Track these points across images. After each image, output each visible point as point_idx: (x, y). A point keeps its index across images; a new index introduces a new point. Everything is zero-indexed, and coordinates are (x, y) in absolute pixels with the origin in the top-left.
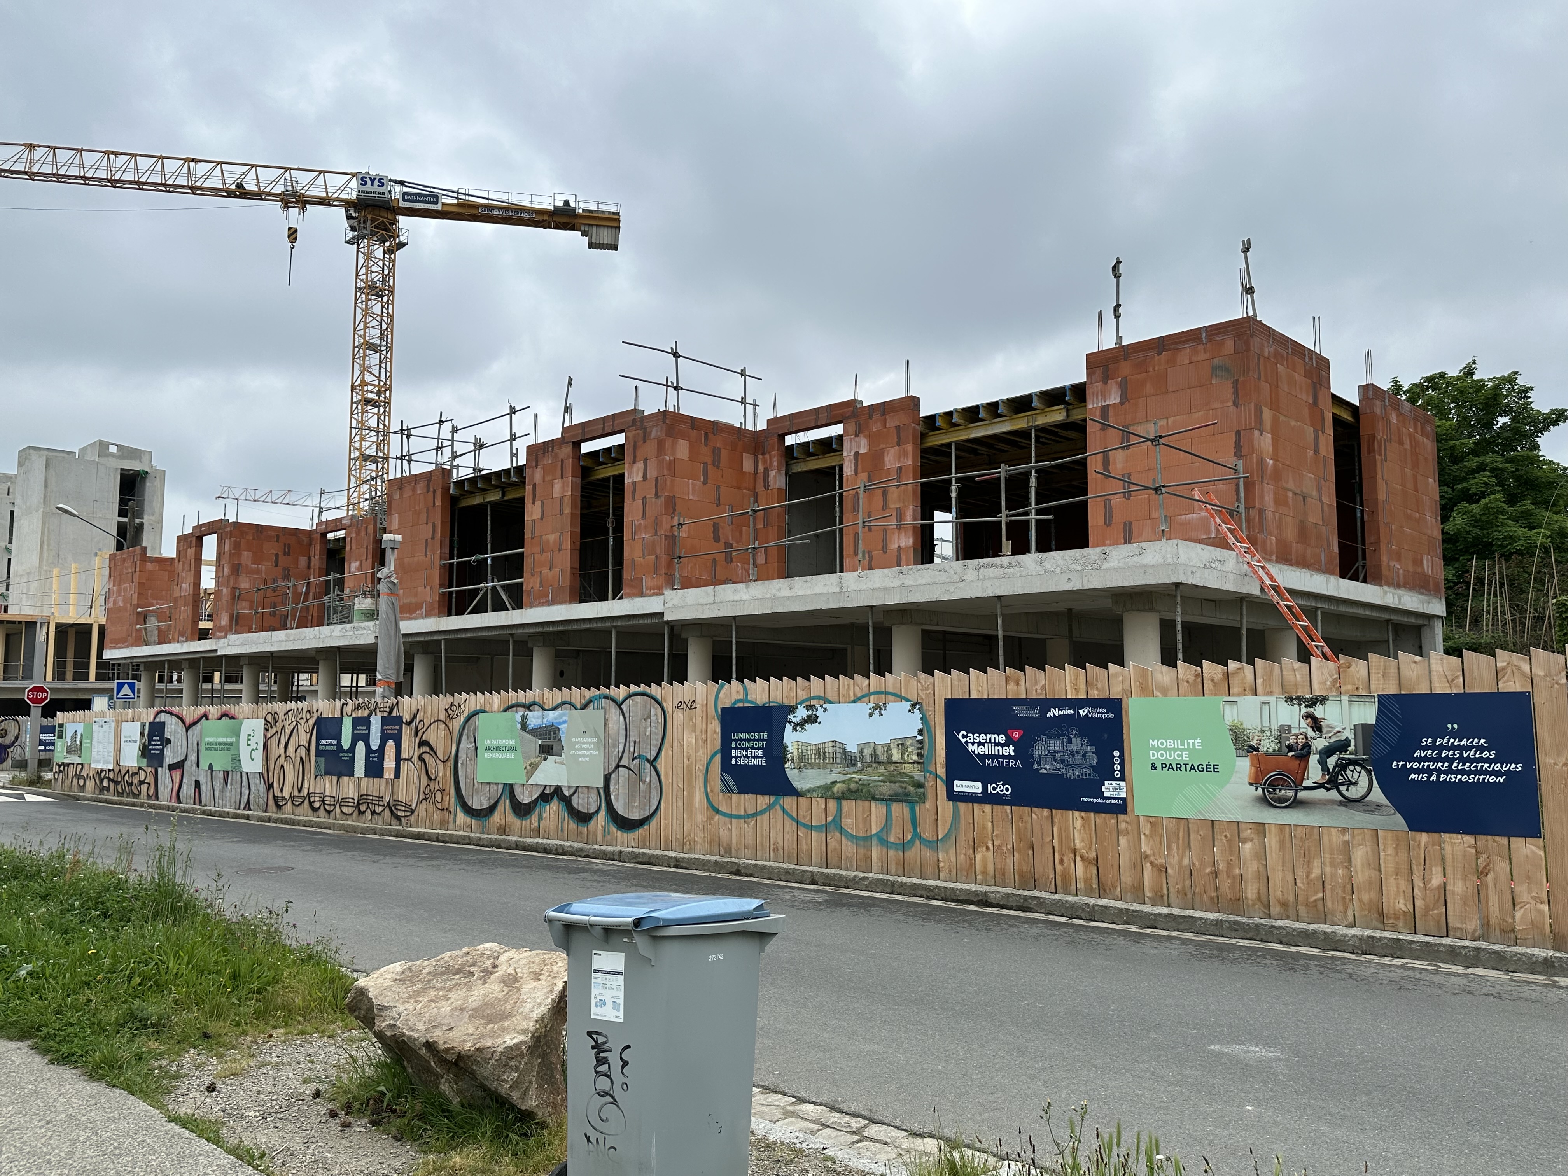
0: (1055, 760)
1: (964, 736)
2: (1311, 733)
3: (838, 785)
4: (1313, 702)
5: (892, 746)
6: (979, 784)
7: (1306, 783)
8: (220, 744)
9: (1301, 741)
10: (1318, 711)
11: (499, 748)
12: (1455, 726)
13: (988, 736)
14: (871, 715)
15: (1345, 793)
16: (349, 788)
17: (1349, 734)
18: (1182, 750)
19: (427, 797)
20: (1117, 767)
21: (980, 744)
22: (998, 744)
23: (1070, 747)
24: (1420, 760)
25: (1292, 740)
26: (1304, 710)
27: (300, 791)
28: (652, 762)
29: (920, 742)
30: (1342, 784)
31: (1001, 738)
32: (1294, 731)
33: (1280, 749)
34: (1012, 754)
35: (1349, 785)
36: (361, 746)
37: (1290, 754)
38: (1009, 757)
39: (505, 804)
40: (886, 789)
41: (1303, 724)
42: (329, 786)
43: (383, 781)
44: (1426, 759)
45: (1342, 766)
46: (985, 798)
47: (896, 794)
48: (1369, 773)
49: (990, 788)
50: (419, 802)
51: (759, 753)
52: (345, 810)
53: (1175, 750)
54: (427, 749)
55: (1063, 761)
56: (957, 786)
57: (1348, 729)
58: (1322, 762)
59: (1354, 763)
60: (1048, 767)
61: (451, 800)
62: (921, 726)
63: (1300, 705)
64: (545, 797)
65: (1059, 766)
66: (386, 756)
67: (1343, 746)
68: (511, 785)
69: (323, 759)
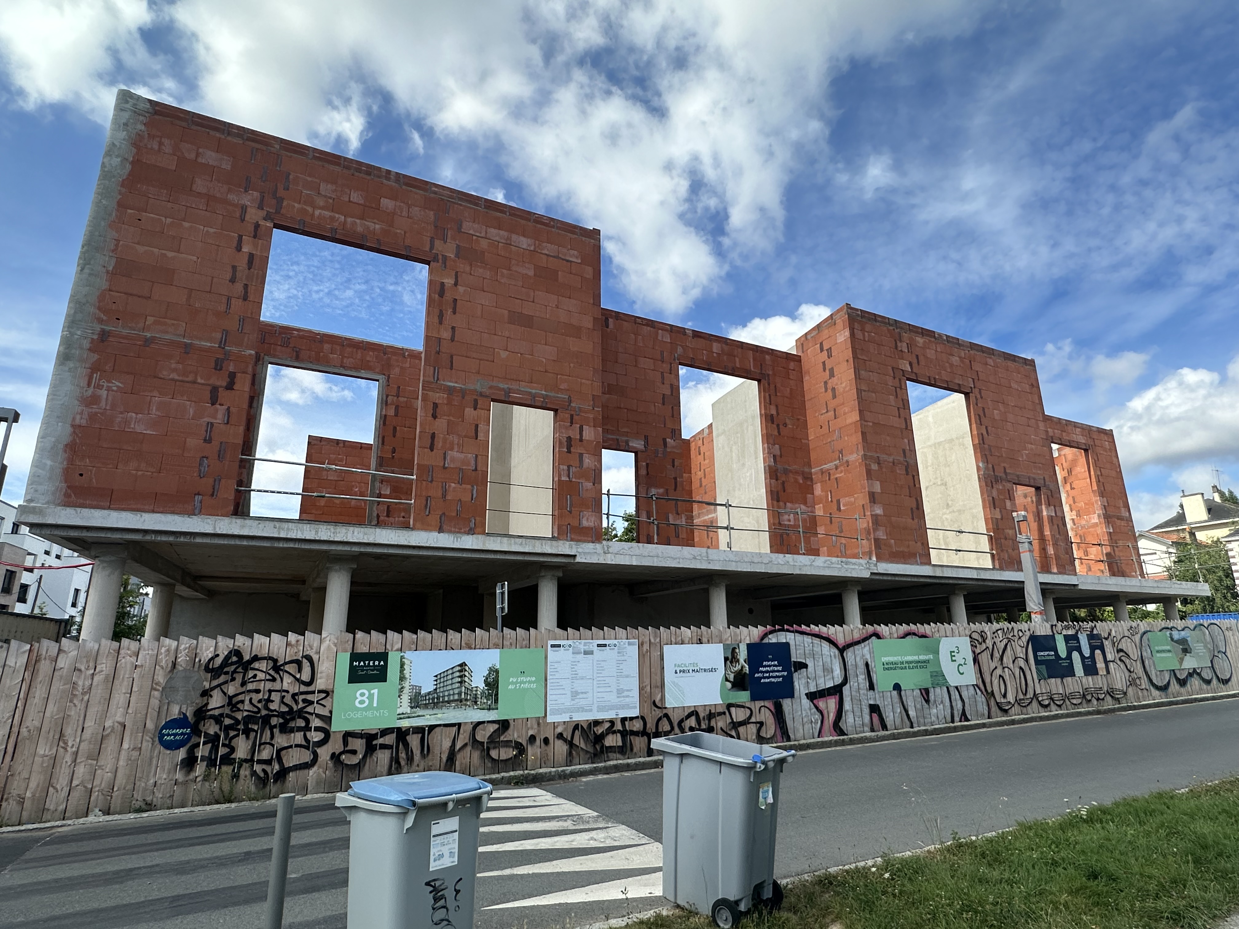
8: (911, 662)
11: (1163, 651)
19: (1132, 683)
27: (1025, 694)
36: (1075, 655)
54: (1123, 654)
64: (1190, 675)
66: (1097, 661)
68: (1173, 670)
69: (1044, 667)
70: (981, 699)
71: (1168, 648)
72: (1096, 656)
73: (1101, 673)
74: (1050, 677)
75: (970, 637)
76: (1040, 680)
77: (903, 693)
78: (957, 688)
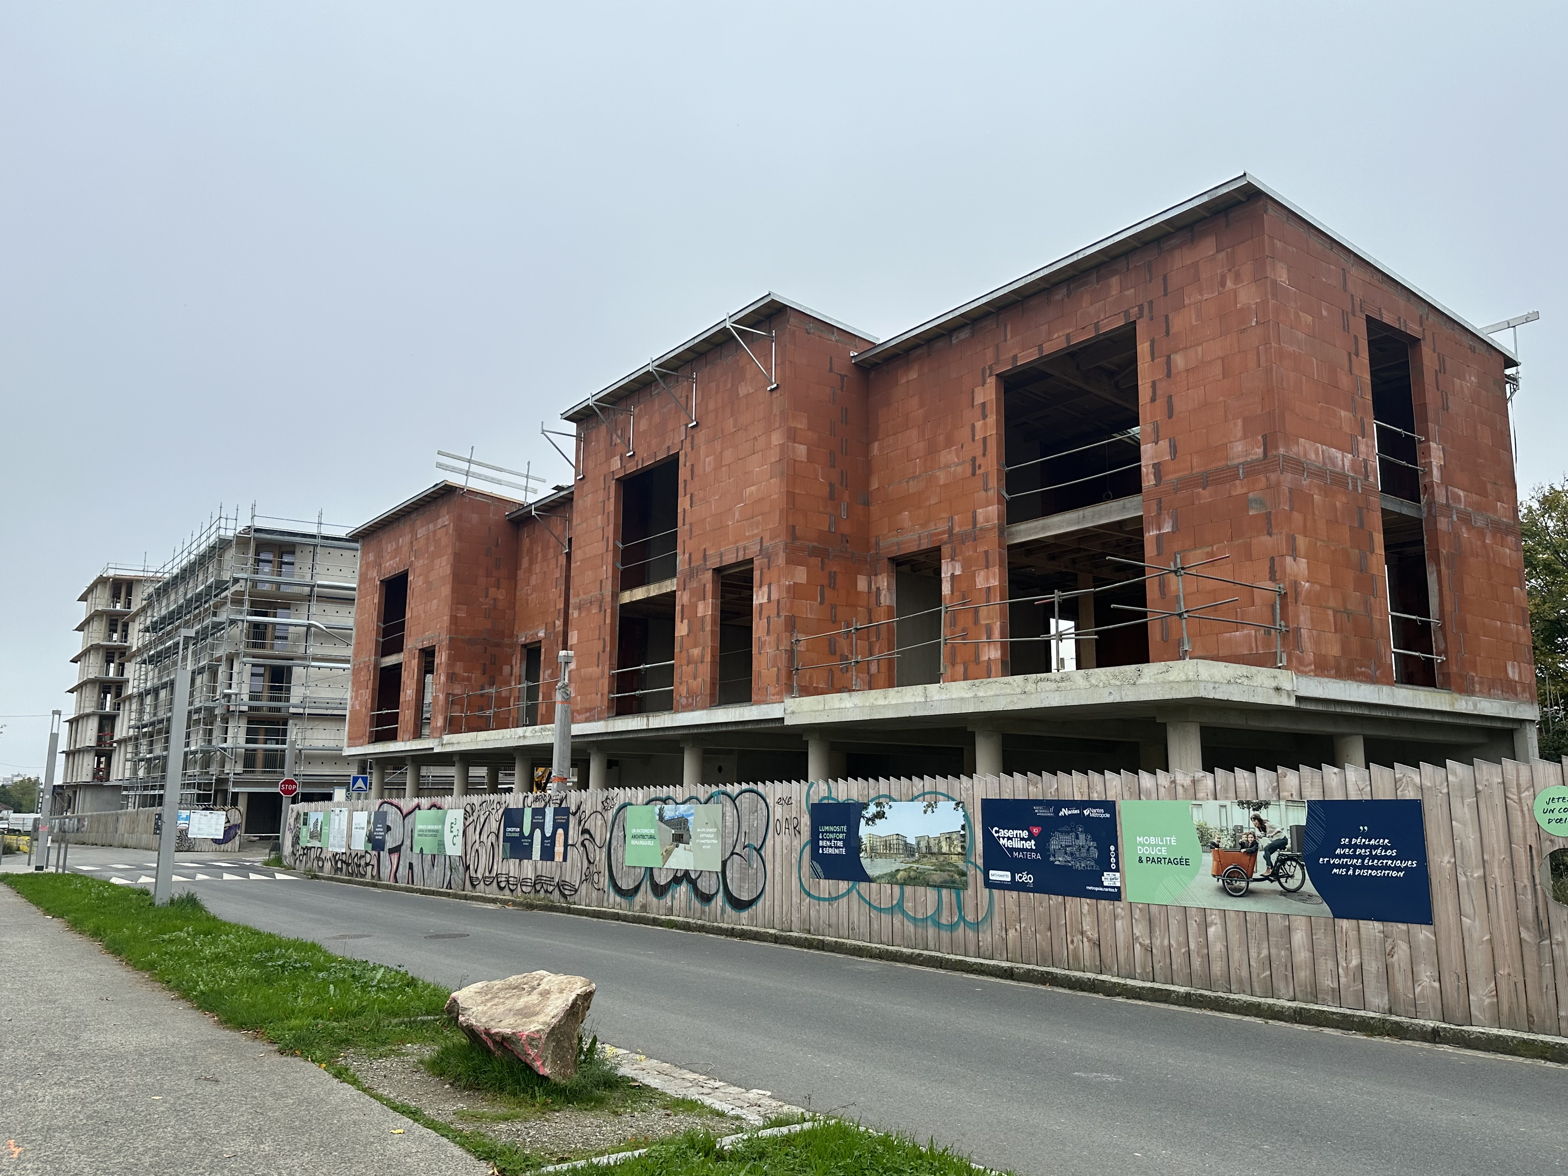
0: (1066, 853)
1: (997, 832)
2: (1258, 833)
3: (901, 873)
4: (1258, 807)
5: (941, 839)
6: (1009, 873)
7: (1255, 876)
8: (429, 831)
9: (1251, 839)
10: (1263, 814)
11: (643, 837)
12: (1366, 828)
13: (1015, 832)
14: (925, 812)
15: (1284, 884)
16: (528, 869)
17: (1286, 834)
18: (1162, 846)
19: (587, 878)
20: (1113, 860)
21: (1009, 838)
22: (1022, 839)
23: (1078, 842)
24: (1340, 857)
25: (1244, 838)
26: (1252, 813)
27: (490, 872)
28: (758, 851)
29: (963, 836)
30: (1282, 876)
31: (1025, 834)
32: (1245, 831)
33: (1235, 846)
34: (1034, 848)
35: (1287, 878)
36: (538, 833)
37: (1243, 850)
38: (1031, 850)
39: (646, 886)
40: (937, 877)
41: (1252, 824)
42: (512, 867)
43: (554, 863)
44: (1344, 856)
45: (1282, 861)
46: (1013, 886)
47: (945, 882)
48: (1302, 867)
49: (1017, 877)
50: (581, 882)
51: (840, 844)
52: (524, 888)
53: (1156, 845)
54: (588, 836)
55: (1072, 854)
56: (993, 875)
57: (1285, 830)
58: (1267, 858)
59: (1291, 858)
60: (1061, 859)
61: (605, 881)
62: (963, 823)
63: (1249, 808)
64: (677, 880)
65: (1069, 859)
66: (557, 842)
67: (1280, 844)
68: (651, 869)
69: (509, 845)
71: (652, 831)
74: (512, 856)
75: (465, 809)
77: (424, 856)
78: (449, 857)
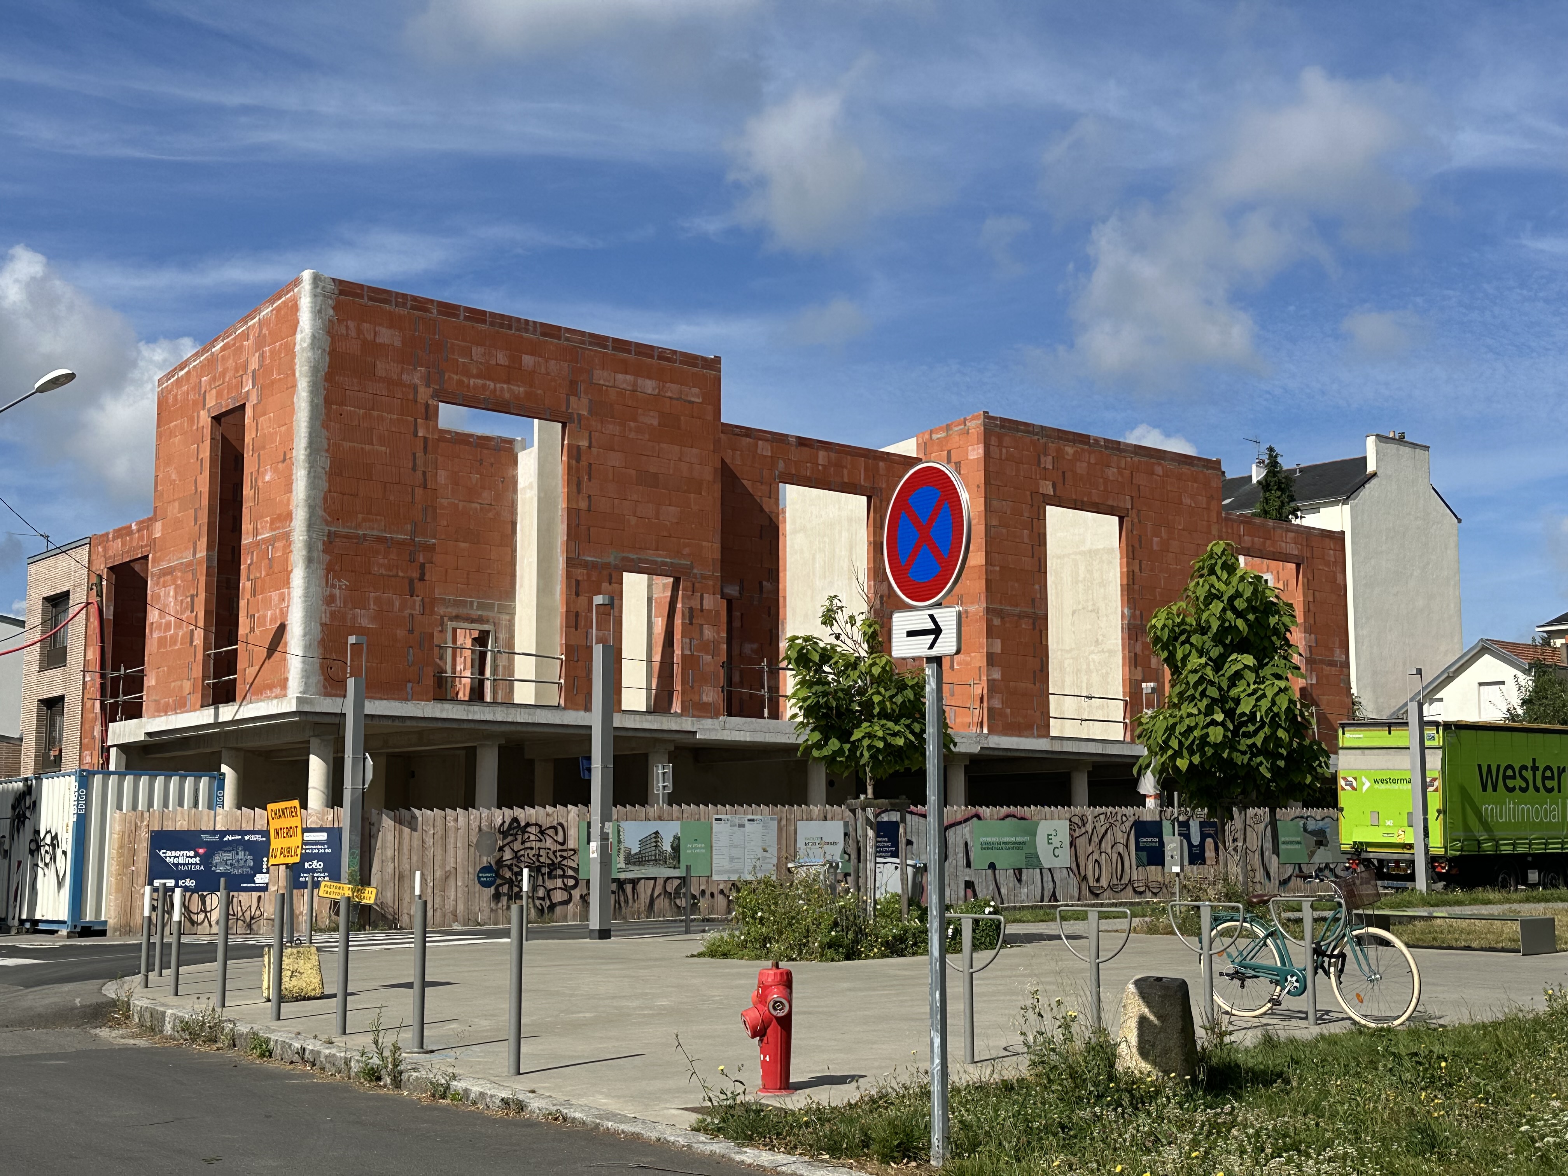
8: (1006, 843)
11: (1291, 843)
27: (1120, 880)
42: (1153, 873)
43: (1206, 866)
61: (1260, 876)
64: (1320, 870)
66: (1206, 849)
68: (1299, 865)
69: (1145, 853)
70: (1074, 881)
71: (1299, 839)
72: (1206, 844)
73: (1208, 862)
74: (1150, 863)
75: (1070, 821)
76: (1138, 867)
77: (997, 872)
78: (1050, 869)
